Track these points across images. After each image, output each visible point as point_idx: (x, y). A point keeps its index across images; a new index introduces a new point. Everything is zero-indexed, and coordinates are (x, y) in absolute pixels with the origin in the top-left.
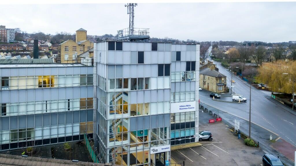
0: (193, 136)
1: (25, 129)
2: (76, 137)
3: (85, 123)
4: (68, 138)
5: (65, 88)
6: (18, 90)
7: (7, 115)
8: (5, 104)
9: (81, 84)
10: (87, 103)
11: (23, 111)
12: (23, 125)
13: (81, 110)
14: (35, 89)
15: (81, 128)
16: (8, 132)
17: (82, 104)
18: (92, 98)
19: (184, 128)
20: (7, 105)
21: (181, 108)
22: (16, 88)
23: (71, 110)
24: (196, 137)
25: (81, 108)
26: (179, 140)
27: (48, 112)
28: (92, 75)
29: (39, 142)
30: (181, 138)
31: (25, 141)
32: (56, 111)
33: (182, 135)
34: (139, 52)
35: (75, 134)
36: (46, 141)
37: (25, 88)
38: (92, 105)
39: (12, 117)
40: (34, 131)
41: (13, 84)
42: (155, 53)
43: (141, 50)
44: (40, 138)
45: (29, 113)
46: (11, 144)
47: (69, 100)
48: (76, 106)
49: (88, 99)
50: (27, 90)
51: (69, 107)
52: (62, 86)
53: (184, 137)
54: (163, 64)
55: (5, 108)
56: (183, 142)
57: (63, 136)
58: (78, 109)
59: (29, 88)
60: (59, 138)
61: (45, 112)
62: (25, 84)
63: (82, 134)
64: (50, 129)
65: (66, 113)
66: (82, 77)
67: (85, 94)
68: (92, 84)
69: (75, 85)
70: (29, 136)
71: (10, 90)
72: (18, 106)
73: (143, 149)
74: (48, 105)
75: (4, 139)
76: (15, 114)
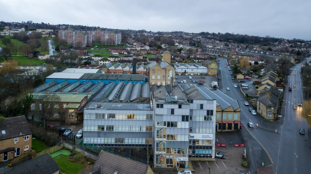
0: (211, 154)
1: (121, 138)
2: (143, 145)
3: (148, 139)
4: (140, 145)
5: (139, 120)
6: (119, 120)
7: (114, 131)
8: (113, 126)
9: (147, 119)
10: (150, 129)
11: (120, 130)
12: (120, 136)
13: (147, 132)
14: (126, 120)
15: (146, 141)
16: (114, 139)
17: (147, 129)
18: (152, 127)
19: (205, 149)
20: (114, 126)
21: (203, 137)
22: (118, 119)
23: (142, 131)
24: (213, 155)
25: (146, 131)
26: (201, 155)
27: (131, 131)
28: (152, 115)
29: (126, 145)
30: (203, 154)
31: (121, 144)
32: (134, 131)
33: (204, 153)
34: (171, 109)
35: (143, 144)
36: (130, 145)
37: (121, 119)
38: (152, 130)
39: (116, 132)
40: (125, 140)
41: (117, 117)
42: (180, 109)
43: (173, 108)
44: (127, 143)
45: (123, 131)
46: (115, 144)
47: (141, 126)
48: (144, 130)
49: (150, 126)
50: (122, 120)
51: (141, 129)
52: (138, 119)
53: (205, 154)
54: (185, 116)
55: (113, 127)
56: (204, 157)
57: (137, 144)
58: (145, 131)
59: (123, 119)
60: (136, 145)
61: (130, 131)
62: (121, 117)
63: (146, 144)
64: (132, 140)
65: (139, 132)
66: (147, 115)
67: (148, 124)
68: (152, 119)
69: (144, 119)
70: (122, 142)
71: (115, 120)
72: (118, 127)
73: (173, 157)
74: (131, 128)
75: (112, 142)
76: (117, 131)
